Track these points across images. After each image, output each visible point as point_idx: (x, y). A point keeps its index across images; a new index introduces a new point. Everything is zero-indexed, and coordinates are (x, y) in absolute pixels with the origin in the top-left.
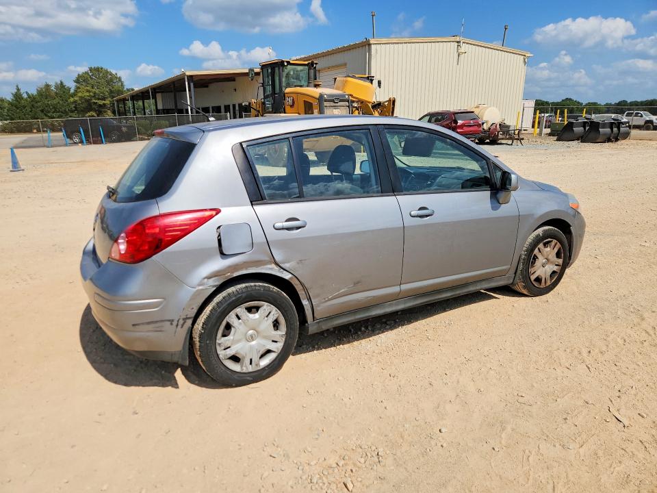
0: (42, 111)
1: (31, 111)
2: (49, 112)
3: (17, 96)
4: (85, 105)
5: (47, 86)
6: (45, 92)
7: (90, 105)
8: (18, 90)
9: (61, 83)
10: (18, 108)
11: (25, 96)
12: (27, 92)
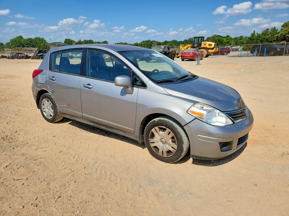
0: (261, 41)
1: (256, 41)
2: (264, 41)
3: (253, 35)
4: (282, 37)
5: (268, 29)
6: (265, 33)
7: (285, 38)
8: (254, 32)
9: (275, 27)
10: (251, 40)
11: (256, 35)
12: (257, 33)
